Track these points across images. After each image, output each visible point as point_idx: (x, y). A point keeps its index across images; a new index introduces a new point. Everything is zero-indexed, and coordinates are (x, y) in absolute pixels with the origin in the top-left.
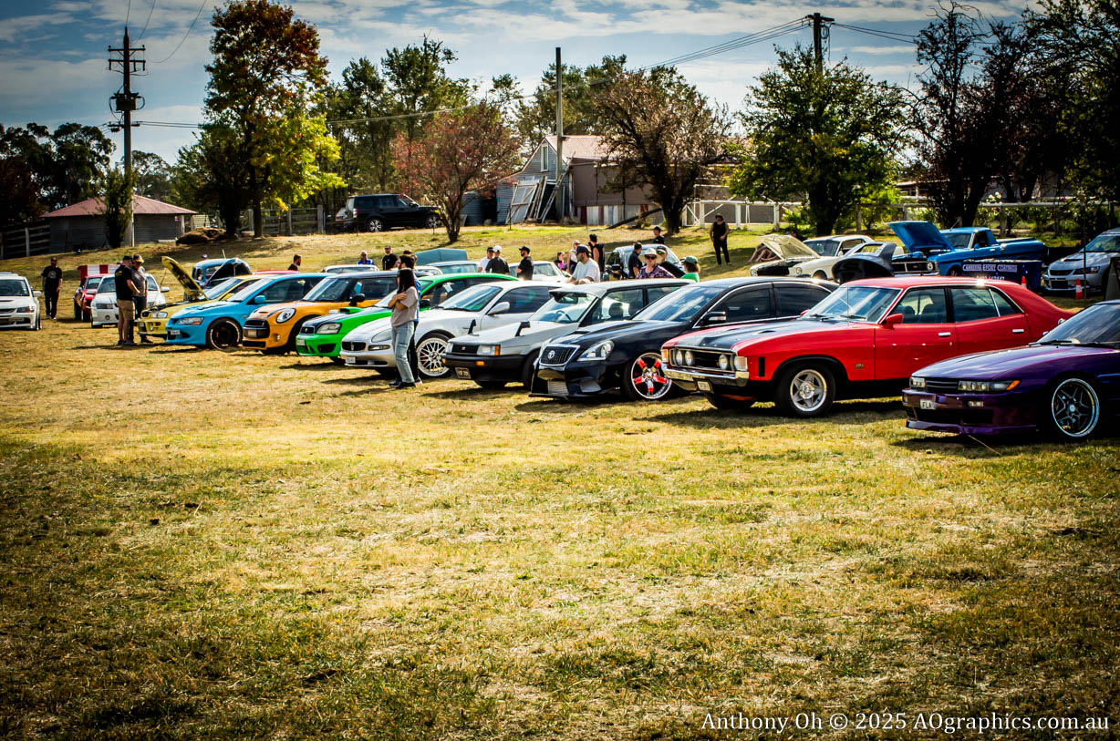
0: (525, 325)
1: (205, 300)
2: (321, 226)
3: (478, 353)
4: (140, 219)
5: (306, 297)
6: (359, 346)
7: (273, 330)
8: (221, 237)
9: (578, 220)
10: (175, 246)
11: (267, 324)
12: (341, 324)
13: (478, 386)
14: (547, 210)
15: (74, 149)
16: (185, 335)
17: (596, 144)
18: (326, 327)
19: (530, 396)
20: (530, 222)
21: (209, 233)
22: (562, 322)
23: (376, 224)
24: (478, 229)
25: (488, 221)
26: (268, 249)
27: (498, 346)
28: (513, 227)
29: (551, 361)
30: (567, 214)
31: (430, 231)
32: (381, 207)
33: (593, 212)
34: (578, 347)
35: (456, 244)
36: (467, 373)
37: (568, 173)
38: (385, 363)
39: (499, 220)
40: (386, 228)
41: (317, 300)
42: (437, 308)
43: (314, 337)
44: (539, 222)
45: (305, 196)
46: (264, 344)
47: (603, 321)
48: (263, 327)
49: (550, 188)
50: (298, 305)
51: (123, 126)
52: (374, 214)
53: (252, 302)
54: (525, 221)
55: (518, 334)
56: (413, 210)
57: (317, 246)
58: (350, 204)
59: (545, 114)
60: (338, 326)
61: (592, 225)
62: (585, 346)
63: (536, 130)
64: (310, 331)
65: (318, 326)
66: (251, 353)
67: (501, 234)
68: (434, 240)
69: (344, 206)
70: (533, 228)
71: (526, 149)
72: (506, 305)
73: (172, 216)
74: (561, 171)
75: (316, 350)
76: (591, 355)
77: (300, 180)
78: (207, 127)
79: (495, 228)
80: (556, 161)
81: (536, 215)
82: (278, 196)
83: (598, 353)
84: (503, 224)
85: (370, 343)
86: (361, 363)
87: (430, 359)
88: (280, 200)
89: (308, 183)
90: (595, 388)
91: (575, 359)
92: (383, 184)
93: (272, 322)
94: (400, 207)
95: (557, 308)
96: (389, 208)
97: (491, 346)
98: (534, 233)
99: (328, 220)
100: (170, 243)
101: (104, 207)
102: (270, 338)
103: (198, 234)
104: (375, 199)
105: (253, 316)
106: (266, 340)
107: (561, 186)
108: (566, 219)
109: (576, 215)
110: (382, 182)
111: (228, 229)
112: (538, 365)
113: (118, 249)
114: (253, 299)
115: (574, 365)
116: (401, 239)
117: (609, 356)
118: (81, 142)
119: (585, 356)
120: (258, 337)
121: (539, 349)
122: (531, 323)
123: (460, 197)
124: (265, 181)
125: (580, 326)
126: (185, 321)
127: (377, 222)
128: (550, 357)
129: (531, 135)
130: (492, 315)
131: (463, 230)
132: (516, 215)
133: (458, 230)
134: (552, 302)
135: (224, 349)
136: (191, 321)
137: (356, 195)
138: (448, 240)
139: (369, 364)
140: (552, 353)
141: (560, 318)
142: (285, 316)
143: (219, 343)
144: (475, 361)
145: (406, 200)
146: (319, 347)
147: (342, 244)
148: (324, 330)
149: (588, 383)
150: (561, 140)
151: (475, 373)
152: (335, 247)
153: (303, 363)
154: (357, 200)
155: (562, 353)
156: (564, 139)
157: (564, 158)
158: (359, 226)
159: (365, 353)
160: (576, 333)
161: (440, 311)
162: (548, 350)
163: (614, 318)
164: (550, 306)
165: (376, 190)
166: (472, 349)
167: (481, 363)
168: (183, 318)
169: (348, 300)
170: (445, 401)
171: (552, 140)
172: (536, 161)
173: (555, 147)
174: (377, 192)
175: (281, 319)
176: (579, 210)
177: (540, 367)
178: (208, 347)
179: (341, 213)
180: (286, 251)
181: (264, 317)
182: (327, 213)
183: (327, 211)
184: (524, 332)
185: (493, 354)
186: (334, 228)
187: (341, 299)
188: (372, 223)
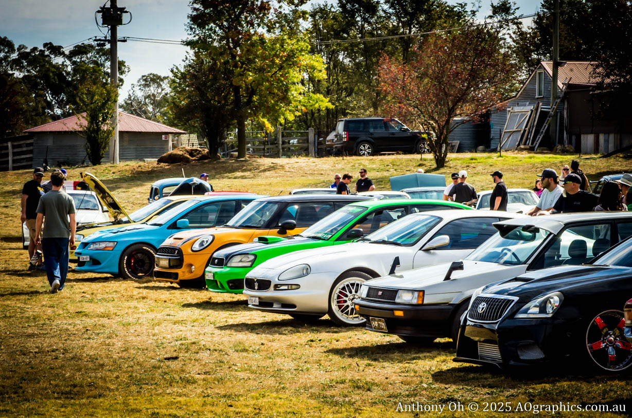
0: (457, 266)
1: (128, 222)
2: (312, 149)
3: (397, 300)
4: (126, 137)
5: (230, 223)
6: (264, 284)
7: (187, 260)
8: (204, 157)
9: (572, 148)
10: (155, 165)
11: (180, 252)
12: (256, 256)
13: (401, 341)
14: (540, 138)
15: (88, 69)
16: (95, 262)
17: (590, 69)
18: (238, 258)
19: (455, 360)
20: (522, 150)
21: (191, 153)
22: (506, 263)
23: (365, 148)
24: (468, 155)
25: (481, 148)
26: (250, 170)
27: (422, 292)
28: (503, 153)
29: (481, 317)
30: (561, 142)
31: (418, 156)
32: (372, 130)
33: (588, 140)
34: (516, 299)
35: (442, 170)
36: (383, 325)
37: (563, 101)
38: (294, 306)
39: (493, 147)
40: (375, 152)
41: (241, 227)
42: (364, 240)
43: (225, 270)
44: (531, 150)
45: (291, 117)
46: (176, 275)
47: (560, 263)
48: (177, 256)
49: (544, 115)
50: (219, 231)
51: (109, 41)
52: (363, 137)
53: (174, 226)
54: (518, 149)
55: (448, 278)
56: (405, 135)
57: (301, 168)
58: (340, 127)
59: (543, 41)
60: (252, 258)
61: (586, 153)
62: (526, 297)
63: (534, 56)
64: (221, 262)
65: (229, 257)
66: (162, 284)
67: (490, 161)
68: (420, 165)
69: (334, 129)
70: (525, 155)
71: (523, 75)
72: (445, 239)
73: (160, 134)
74: (556, 97)
75: (226, 286)
76: (532, 310)
77: (286, 100)
78: (189, 43)
79: (486, 155)
80: (551, 87)
81: (529, 142)
82: (263, 117)
83: (543, 308)
84: (495, 151)
85: (275, 281)
86: (265, 304)
87: (349, 303)
88: (265, 120)
89: (294, 104)
90: (535, 354)
91: (512, 315)
92: (376, 108)
93: (187, 250)
94: (391, 131)
95: (502, 245)
96: (380, 132)
97: (413, 291)
98: (524, 160)
99: (320, 143)
100: (151, 163)
101: (85, 123)
102: (184, 269)
103: (181, 153)
104: (366, 123)
105: (168, 242)
106: (179, 271)
107: (556, 113)
108: (559, 147)
109: (570, 143)
110: (375, 106)
111: (210, 149)
112: (466, 320)
113: (97, 167)
114: (175, 223)
115: (508, 323)
116: (386, 163)
117: (558, 312)
118: (96, 63)
119: (526, 312)
120: (171, 267)
121: (469, 298)
122: (466, 264)
123: (447, 122)
124: (250, 101)
125: (528, 269)
126: (97, 246)
127: (367, 146)
128: (480, 311)
129: (528, 62)
130: (427, 250)
131: (450, 156)
132: (506, 141)
133: (445, 155)
134: (497, 238)
135: (139, 279)
136: (103, 245)
137: (349, 118)
138: (435, 166)
139: (276, 307)
140: (482, 306)
141: (506, 258)
142: (201, 244)
143: (134, 272)
144: (392, 310)
145: (399, 125)
146: (228, 282)
147: (325, 167)
148: (235, 262)
149: (527, 347)
150: (556, 66)
151: (393, 325)
152: (318, 170)
153: (214, 300)
154: (347, 123)
155: (495, 306)
156: (561, 64)
157: (560, 84)
158: (349, 149)
159: (270, 293)
160: (516, 279)
161: (367, 244)
162: (479, 300)
163: (575, 259)
164: (494, 242)
165: (368, 114)
166: (391, 294)
167: (399, 313)
168: (94, 242)
169: (276, 227)
170: (350, 360)
171: (548, 65)
172: (531, 87)
173: (551, 73)
174: (370, 116)
175: (196, 247)
176: (574, 138)
177: (468, 323)
178: (119, 276)
179: (331, 136)
180: (267, 173)
181: (178, 244)
182: (319, 137)
183: (319, 134)
184: (456, 275)
185: (415, 301)
186: (323, 151)
187: (268, 225)
188: (362, 147)
